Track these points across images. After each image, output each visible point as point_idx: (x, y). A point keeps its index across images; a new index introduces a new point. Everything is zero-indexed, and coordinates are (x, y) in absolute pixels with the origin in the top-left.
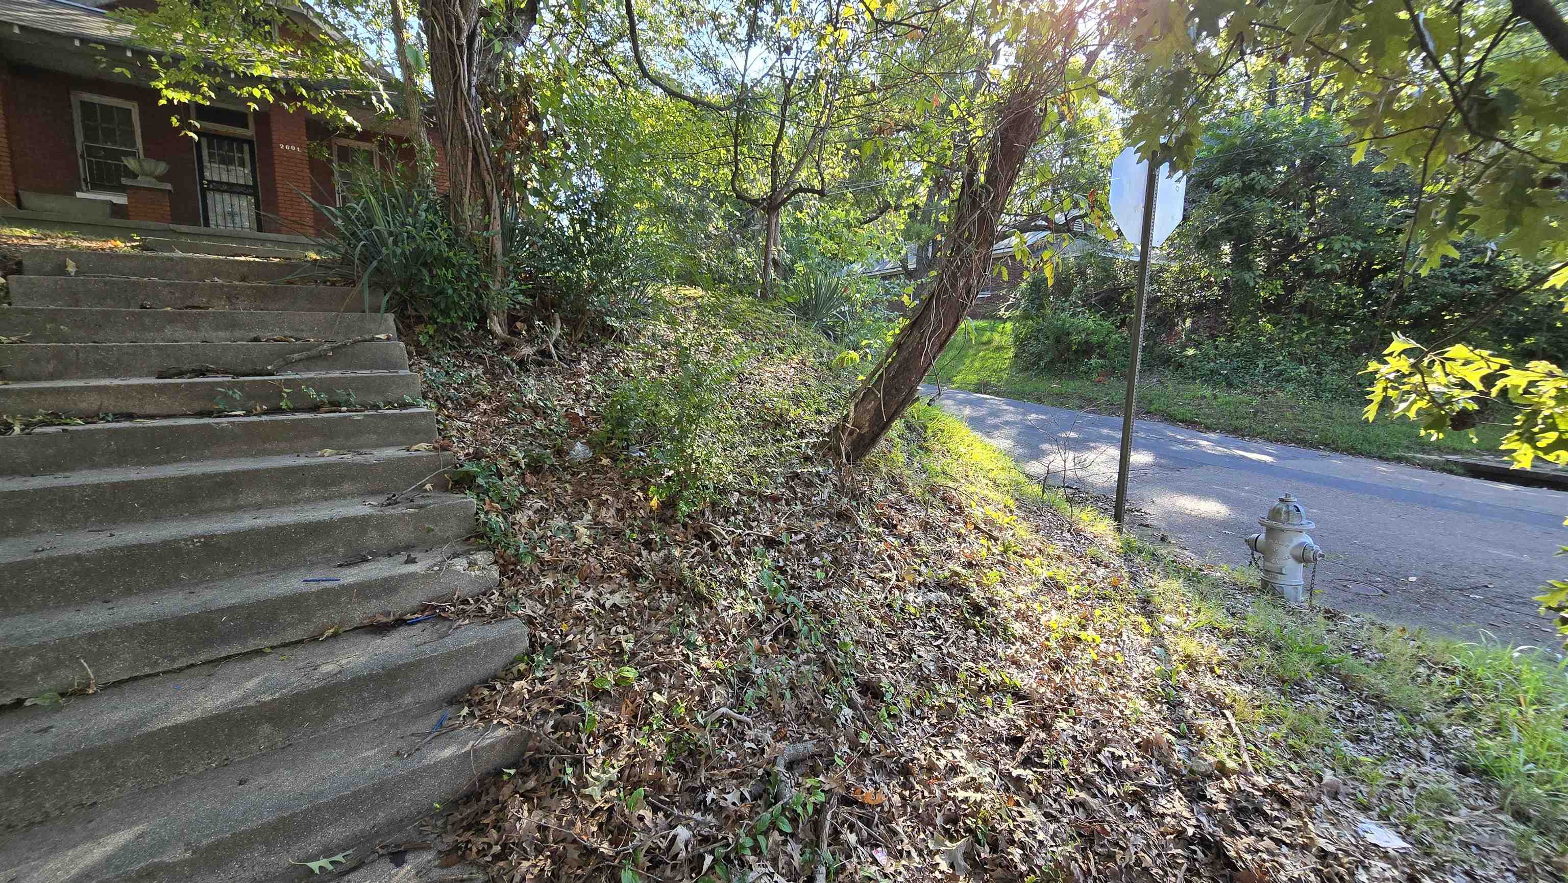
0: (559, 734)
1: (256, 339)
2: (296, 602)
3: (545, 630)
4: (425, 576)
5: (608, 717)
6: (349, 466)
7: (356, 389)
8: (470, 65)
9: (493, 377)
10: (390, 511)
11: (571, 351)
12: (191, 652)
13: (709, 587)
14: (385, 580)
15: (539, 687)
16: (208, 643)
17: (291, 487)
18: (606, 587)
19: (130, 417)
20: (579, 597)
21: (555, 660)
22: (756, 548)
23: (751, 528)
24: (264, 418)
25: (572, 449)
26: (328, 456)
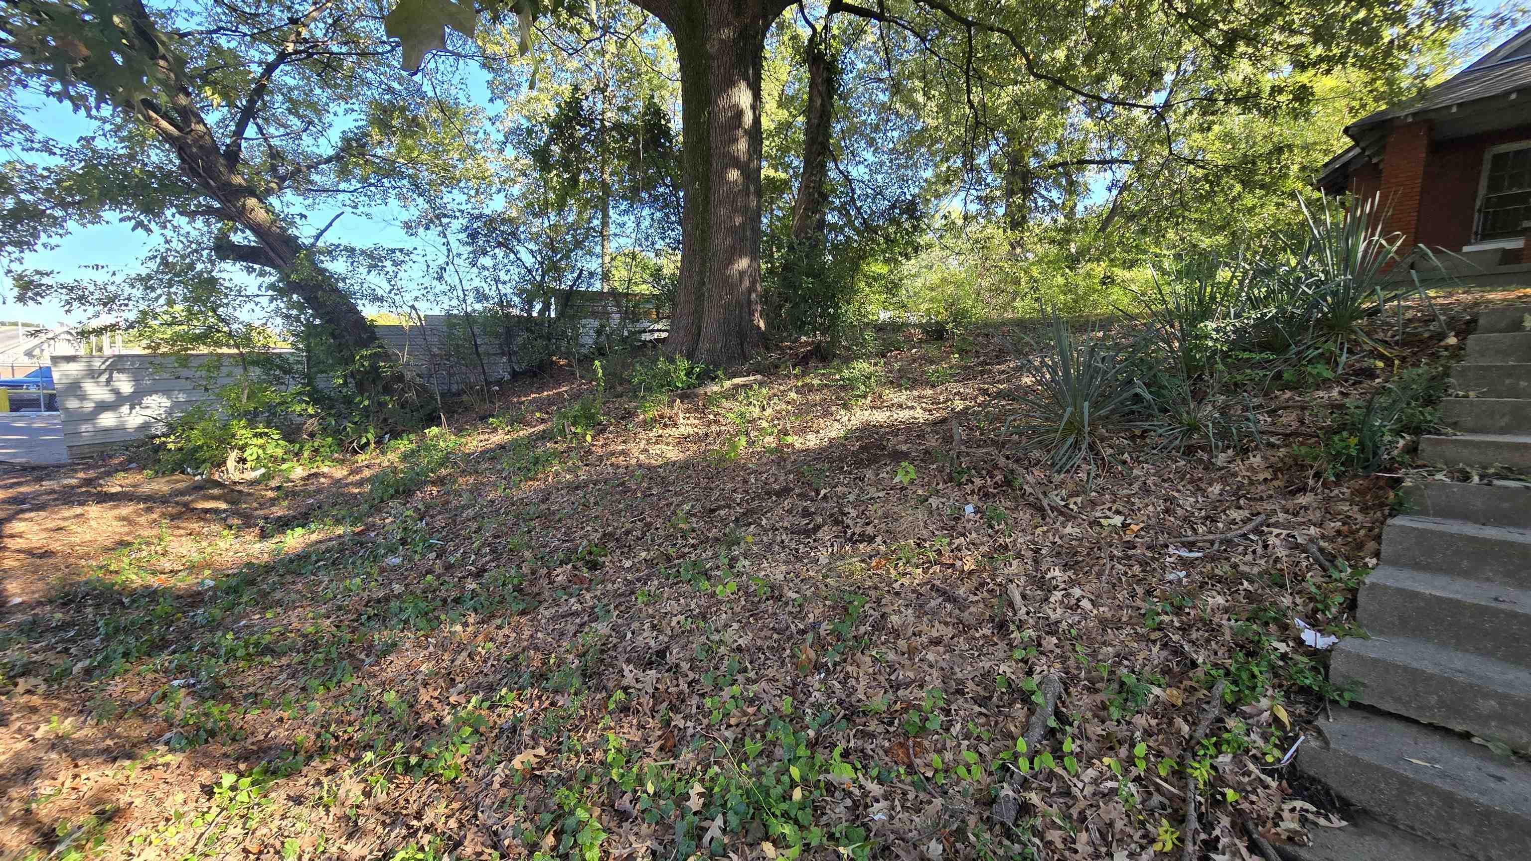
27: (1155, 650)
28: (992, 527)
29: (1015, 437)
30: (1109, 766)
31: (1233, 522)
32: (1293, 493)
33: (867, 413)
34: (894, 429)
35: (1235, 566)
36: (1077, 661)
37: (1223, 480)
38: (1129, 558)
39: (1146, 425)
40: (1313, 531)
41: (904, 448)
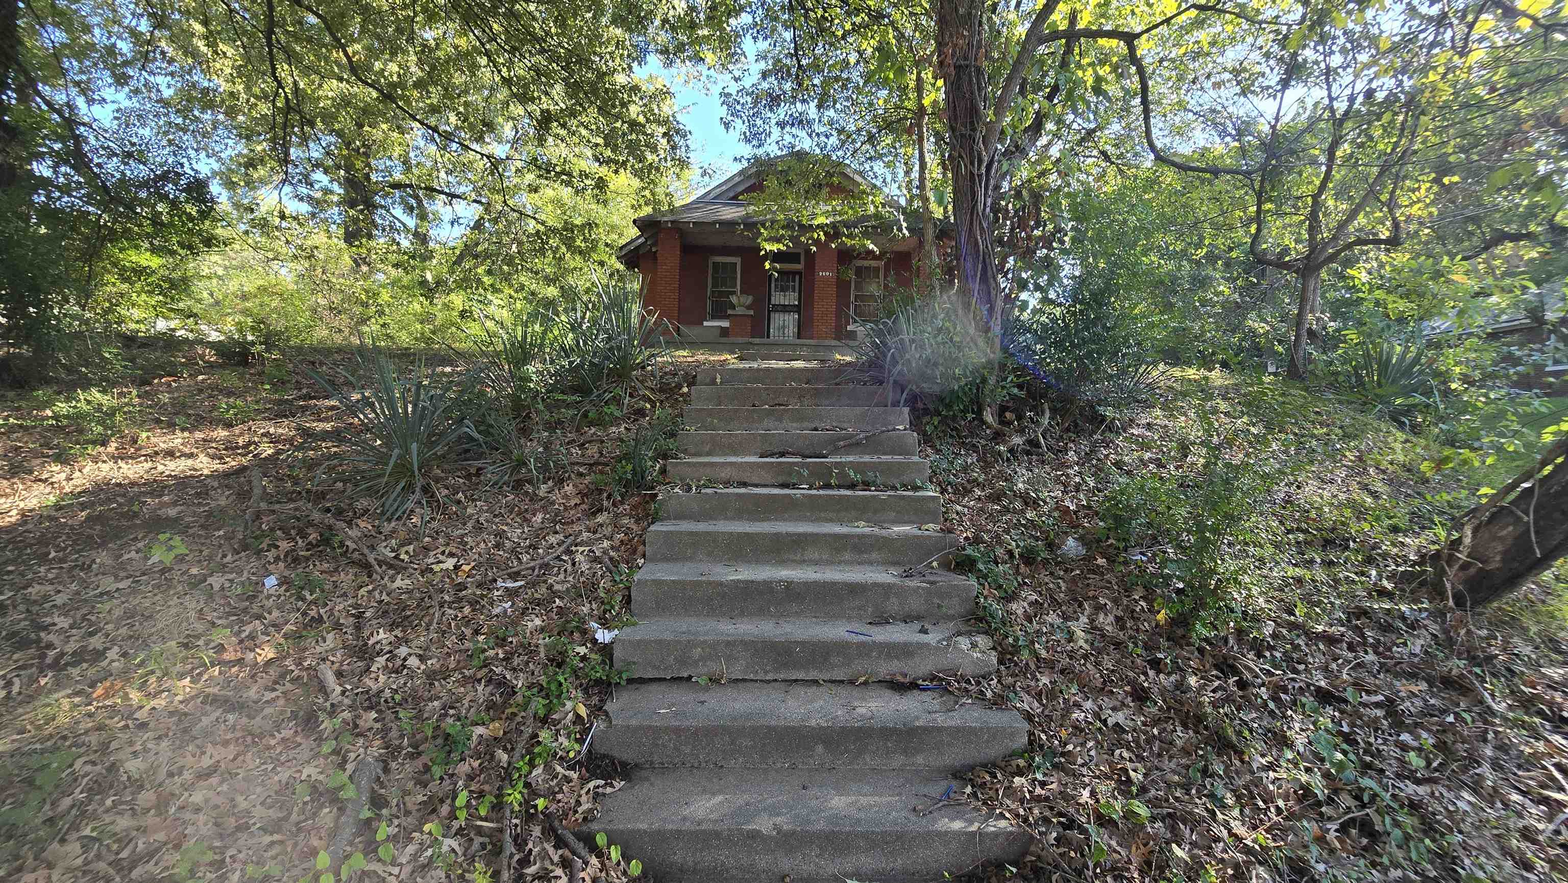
0: (1062, 850)
1: (816, 429)
2: (841, 648)
3: (1043, 731)
4: (937, 648)
5: (1115, 851)
6: (877, 538)
7: (881, 472)
8: (986, 188)
9: (986, 466)
10: (909, 583)
11: (1058, 441)
12: (776, 670)
13: (1239, 733)
14: (906, 644)
15: (1038, 791)
16: (785, 666)
17: (838, 550)
18: (1106, 702)
19: (745, 484)
20: (1078, 706)
21: (1055, 766)
22: (1304, 700)
23: (1295, 671)
24: (821, 492)
25: (1063, 543)
26: (862, 528)
27: (480, 688)
28: (303, 599)
29: (339, 485)
30: (430, 833)
31: (551, 547)
32: (594, 514)
33: (105, 467)
34: (156, 487)
35: (550, 587)
36: (400, 729)
37: (544, 509)
38: (460, 600)
39: (479, 463)
40: (606, 544)
41: (172, 512)
